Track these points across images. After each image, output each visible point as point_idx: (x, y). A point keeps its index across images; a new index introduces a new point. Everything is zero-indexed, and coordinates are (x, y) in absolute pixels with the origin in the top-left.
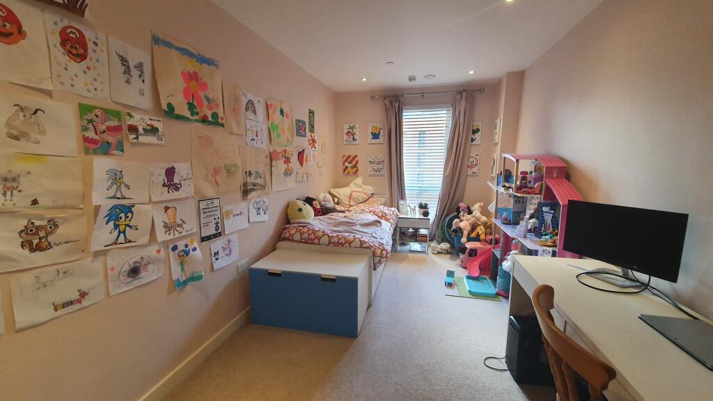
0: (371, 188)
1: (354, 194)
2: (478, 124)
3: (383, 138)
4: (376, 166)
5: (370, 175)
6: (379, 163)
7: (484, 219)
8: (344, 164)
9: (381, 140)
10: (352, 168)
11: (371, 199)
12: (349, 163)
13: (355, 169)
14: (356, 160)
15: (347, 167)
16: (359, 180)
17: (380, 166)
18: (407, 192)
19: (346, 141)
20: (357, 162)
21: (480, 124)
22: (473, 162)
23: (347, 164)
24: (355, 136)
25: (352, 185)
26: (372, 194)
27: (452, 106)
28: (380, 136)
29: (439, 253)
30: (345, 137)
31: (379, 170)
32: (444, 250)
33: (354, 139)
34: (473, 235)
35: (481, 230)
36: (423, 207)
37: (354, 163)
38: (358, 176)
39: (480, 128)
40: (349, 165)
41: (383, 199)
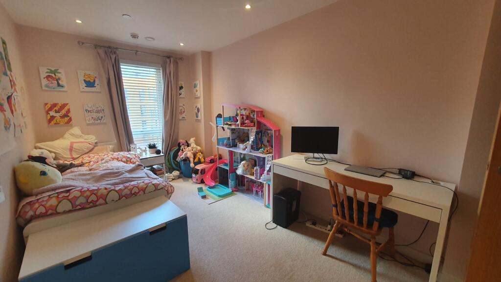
0: (94, 137)
1: (75, 146)
2: (181, 83)
3: (100, 87)
4: (95, 115)
5: (88, 125)
6: (98, 112)
7: (199, 148)
8: (48, 113)
9: (97, 88)
10: (63, 117)
11: (96, 148)
12: (56, 112)
13: (66, 119)
14: (66, 108)
15: (53, 118)
16: (76, 130)
17: (100, 115)
18: (134, 137)
19: (47, 86)
20: (69, 111)
21: (183, 83)
22: (181, 110)
23: (52, 113)
24: (60, 82)
25: (67, 135)
26: (96, 143)
27: (162, 66)
28: (96, 85)
29: (173, 179)
30: (45, 82)
31: (100, 119)
32: (176, 176)
33: (59, 85)
34: (196, 160)
35: (200, 156)
36: (152, 147)
37: (64, 112)
38: (72, 126)
39: (183, 86)
40: (57, 115)
41: (111, 146)
